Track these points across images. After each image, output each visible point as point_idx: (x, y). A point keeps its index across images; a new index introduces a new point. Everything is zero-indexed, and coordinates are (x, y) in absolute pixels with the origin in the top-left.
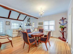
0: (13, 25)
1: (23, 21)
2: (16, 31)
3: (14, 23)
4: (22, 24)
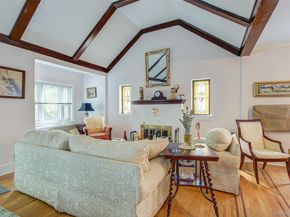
1: (106, 70)
4: (94, 93)
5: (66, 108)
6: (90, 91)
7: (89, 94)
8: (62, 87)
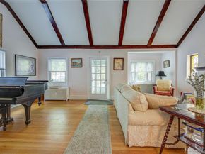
0: (132, 69)
1: (176, 46)
2: (150, 108)
3: (136, 63)
4: (168, 64)
5: (150, 74)
6: (166, 63)
7: (165, 65)
8: (147, 63)
